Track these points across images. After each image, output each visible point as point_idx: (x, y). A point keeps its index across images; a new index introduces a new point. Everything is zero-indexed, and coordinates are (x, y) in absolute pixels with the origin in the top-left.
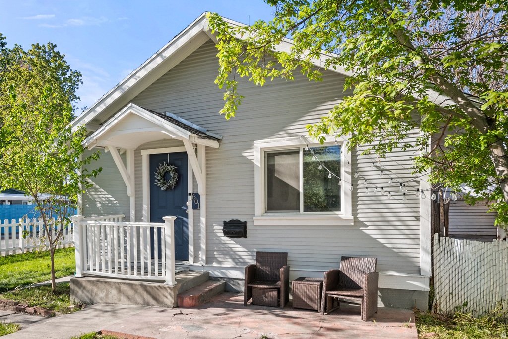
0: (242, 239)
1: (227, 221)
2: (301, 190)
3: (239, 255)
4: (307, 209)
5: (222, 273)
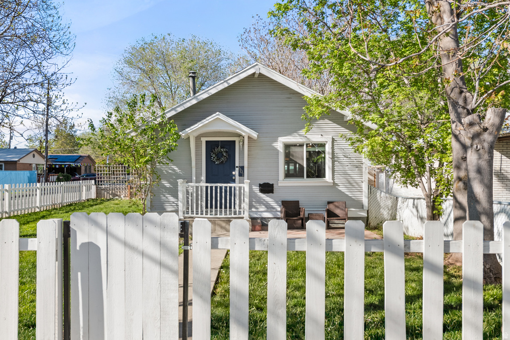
0: (271, 194)
1: (261, 183)
2: (305, 166)
3: (269, 204)
4: (308, 177)
5: (258, 215)
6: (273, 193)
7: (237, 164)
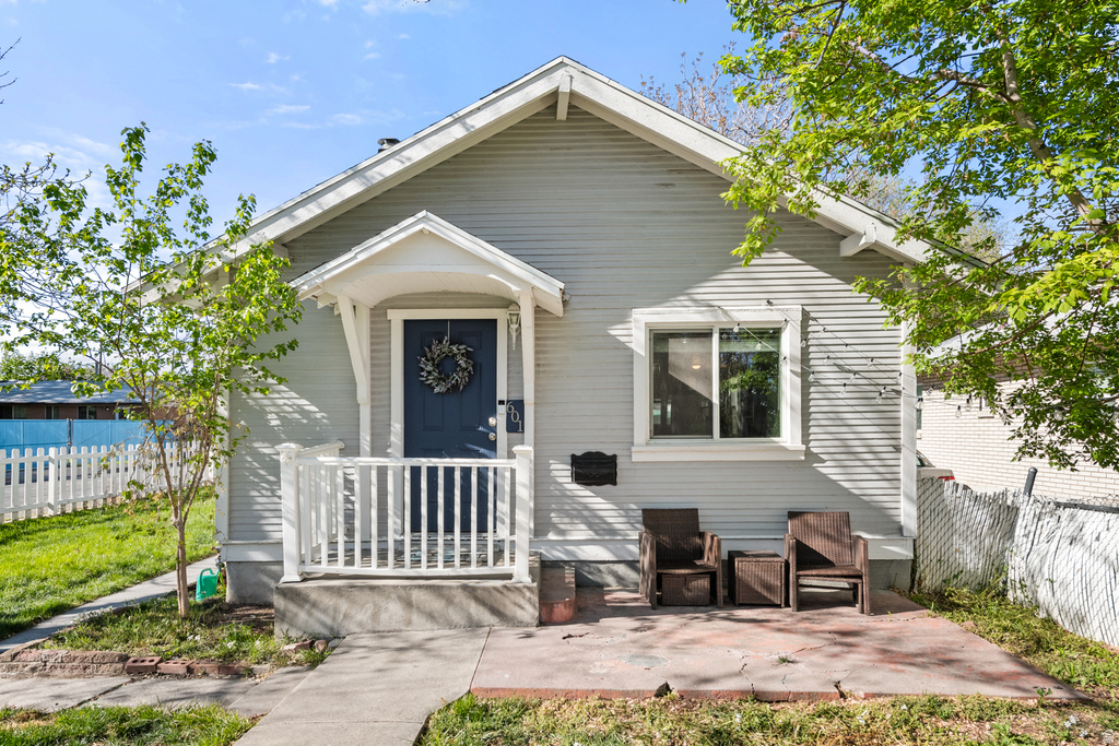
0: (608, 488)
1: (579, 453)
2: (716, 400)
3: (600, 517)
4: (726, 432)
5: (568, 552)
6: (615, 484)
7: (502, 394)
